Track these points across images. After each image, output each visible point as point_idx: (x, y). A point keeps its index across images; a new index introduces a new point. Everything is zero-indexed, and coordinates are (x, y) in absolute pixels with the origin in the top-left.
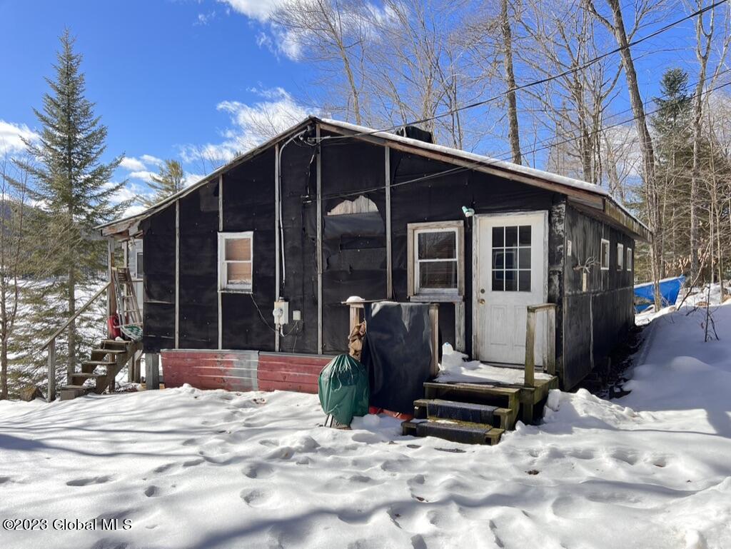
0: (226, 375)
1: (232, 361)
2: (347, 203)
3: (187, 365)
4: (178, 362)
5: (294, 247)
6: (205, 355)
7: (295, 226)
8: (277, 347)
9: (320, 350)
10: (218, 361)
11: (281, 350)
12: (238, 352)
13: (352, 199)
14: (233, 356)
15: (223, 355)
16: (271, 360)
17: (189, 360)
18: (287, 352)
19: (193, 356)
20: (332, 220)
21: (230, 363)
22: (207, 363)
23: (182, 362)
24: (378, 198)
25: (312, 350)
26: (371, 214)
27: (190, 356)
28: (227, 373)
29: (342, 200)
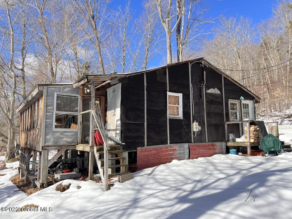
0: (174, 156)
1: (176, 149)
2: (212, 89)
3: (152, 154)
4: (147, 153)
5: (196, 102)
6: (162, 148)
7: (197, 94)
8: (193, 141)
9: (207, 141)
10: (169, 150)
11: (194, 142)
12: (178, 145)
13: (214, 88)
14: (176, 146)
15: (171, 147)
16: (194, 146)
17: (153, 151)
18: (196, 143)
19: (155, 149)
20: (208, 94)
21: (175, 150)
22: (163, 152)
23: (150, 153)
24: (220, 89)
25: (204, 141)
26: (218, 94)
27: (154, 149)
28: (174, 155)
29: (211, 88)
